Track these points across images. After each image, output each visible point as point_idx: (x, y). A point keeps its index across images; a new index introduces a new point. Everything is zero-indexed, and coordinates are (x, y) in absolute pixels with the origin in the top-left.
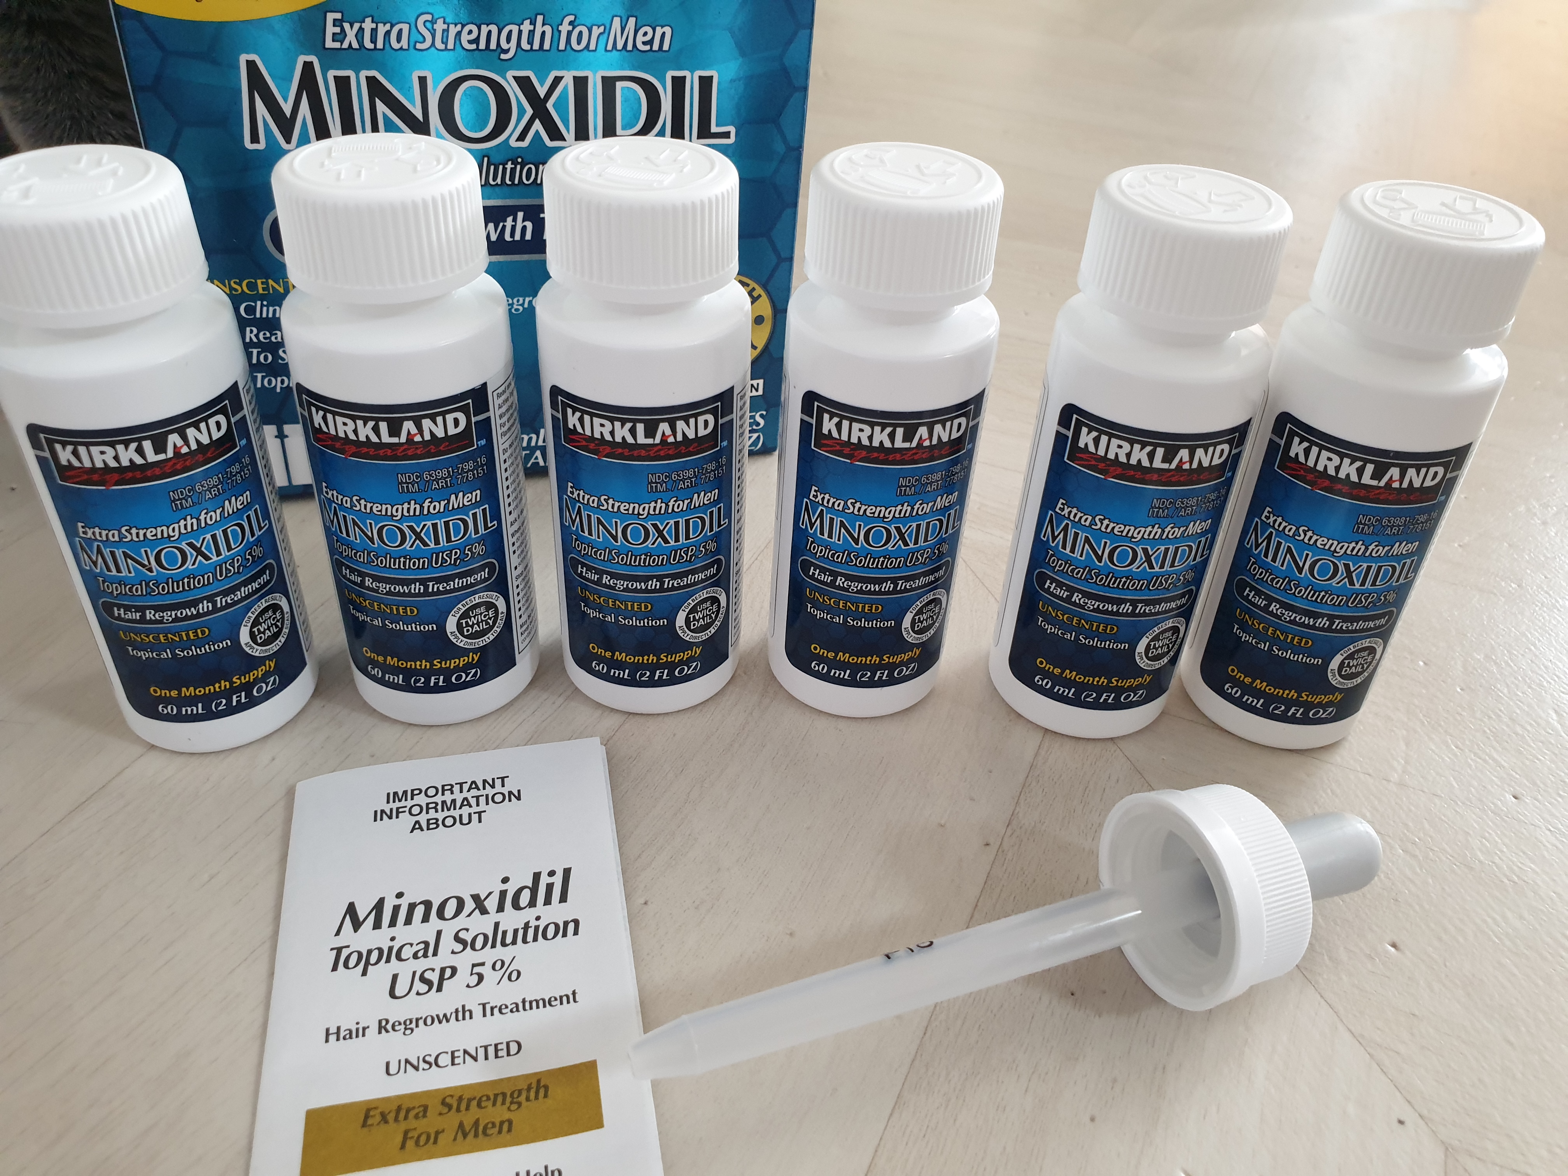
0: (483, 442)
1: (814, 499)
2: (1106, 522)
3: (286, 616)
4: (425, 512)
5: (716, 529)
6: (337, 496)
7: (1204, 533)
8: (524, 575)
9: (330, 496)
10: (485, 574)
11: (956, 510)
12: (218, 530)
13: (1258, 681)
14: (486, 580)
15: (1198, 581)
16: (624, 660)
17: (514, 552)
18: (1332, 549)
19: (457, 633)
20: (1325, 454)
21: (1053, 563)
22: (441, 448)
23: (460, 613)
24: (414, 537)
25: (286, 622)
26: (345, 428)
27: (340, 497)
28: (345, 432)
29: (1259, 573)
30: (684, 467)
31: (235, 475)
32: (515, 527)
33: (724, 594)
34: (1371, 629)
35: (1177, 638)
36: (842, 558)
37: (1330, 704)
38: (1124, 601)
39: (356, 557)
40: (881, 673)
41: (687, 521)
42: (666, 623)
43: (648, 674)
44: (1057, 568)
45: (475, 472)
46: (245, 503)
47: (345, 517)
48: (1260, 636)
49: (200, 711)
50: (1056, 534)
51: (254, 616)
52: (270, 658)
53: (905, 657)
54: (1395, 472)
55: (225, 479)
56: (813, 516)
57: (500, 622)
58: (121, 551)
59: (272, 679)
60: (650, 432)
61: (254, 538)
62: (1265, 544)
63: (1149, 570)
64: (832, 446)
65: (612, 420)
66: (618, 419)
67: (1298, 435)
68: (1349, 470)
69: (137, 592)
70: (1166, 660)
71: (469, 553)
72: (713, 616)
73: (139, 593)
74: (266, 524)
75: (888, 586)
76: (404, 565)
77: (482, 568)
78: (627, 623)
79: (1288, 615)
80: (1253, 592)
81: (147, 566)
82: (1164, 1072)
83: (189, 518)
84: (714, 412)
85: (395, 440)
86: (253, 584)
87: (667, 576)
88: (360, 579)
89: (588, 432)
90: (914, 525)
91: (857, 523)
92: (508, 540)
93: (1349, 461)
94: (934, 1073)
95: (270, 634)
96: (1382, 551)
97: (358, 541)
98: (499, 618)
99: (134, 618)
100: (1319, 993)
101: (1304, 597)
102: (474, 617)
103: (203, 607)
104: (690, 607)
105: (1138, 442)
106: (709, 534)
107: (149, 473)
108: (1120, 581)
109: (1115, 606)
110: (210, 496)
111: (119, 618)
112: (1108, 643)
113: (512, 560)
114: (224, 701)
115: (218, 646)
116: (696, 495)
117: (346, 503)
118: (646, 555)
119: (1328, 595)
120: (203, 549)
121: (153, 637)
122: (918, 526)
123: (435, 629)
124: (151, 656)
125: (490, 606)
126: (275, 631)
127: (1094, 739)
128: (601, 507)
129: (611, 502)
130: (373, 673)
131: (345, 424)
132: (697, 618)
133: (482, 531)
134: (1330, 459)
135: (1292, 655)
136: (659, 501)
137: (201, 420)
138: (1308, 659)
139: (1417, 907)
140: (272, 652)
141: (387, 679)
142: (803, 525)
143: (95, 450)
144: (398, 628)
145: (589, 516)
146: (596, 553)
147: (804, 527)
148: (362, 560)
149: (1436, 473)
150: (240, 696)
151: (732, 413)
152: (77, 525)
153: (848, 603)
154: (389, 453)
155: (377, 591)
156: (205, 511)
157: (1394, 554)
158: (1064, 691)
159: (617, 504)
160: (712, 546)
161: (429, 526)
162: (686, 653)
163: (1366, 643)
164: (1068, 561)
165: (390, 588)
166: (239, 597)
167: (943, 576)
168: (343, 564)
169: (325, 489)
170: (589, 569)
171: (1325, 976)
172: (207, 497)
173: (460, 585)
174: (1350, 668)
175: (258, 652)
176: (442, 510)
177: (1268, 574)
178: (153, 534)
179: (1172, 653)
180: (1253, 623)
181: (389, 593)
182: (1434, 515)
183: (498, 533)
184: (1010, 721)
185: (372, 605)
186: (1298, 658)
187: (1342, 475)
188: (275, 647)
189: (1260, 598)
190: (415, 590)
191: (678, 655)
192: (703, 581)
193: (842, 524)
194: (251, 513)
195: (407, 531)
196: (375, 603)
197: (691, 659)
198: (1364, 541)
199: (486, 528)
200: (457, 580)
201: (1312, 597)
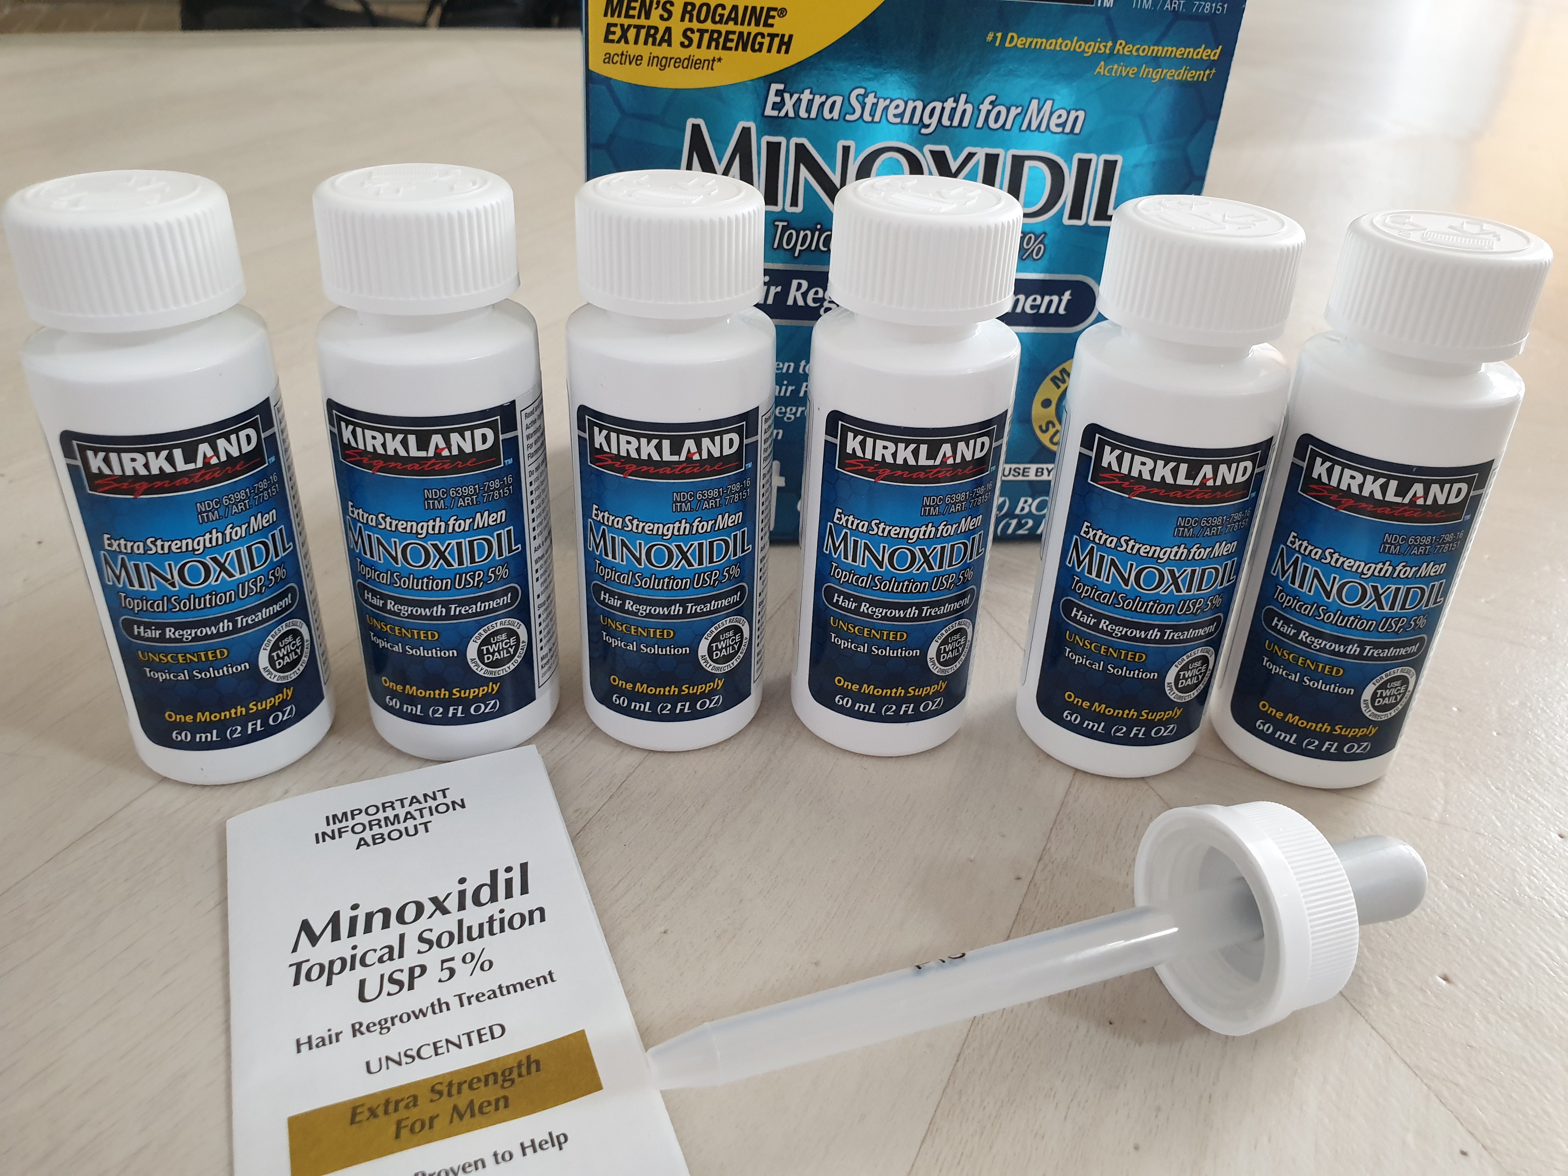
0: (510, 461)
1: (838, 522)
2: (1131, 543)
3: (306, 644)
4: (450, 530)
5: (739, 554)
6: (363, 515)
7: (1230, 556)
8: (546, 605)
9: (355, 516)
10: (507, 599)
11: (980, 535)
12: (243, 546)
13: (1290, 715)
14: (508, 605)
15: (1226, 608)
16: (645, 692)
17: (537, 579)
18: (1360, 571)
19: (477, 660)
20: (1348, 472)
21: (1079, 590)
22: (468, 464)
23: (482, 639)
24: (438, 557)
25: (305, 650)
26: (374, 442)
27: (366, 515)
28: (374, 446)
29: (1286, 601)
30: (709, 486)
31: (262, 492)
32: (539, 553)
33: (747, 624)
34: (1402, 657)
35: (1207, 669)
36: (866, 582)
37: (1364, 738)
38: (1152, 627)
39: (379, 578)
40: (906, 707)
41: (711, 543)
42: (688, 652)
43: (669, 706)
44: (1083, 594)
45: (501, 491)
46: (271, 522)
47: (369, 536)
48: (1291, 667)
49: (214, 739)
50: (1082, 559)
51: (274, 640)
52: (287, 685)
53: (931, 690)
54: (1418, 488)
55: (253, 495)
56: (837, 540)
57: (521, 652)
58: (145, 563)
59: (289, 708)
60: (676, 449)
61: (278, 559)
62: (1291, 570)
63: (1176, 594)
64: (855, 466)
65: (638, 437)
66: (644, 436)
67: (1321, 455)
68: (1372, 487)
69: (158, 608)
70: (1195, 693)
71: (493, 575)
72: (736, 647)
73: (161, 609)
74: (290, 547)
75: (913, 612)
76: (427, 586)
77: (504, 593)
78: (649, 651)
79: (1318, 643)
80: (1282, 622)
81: (169, 580)
82: (1210, 1102)
83: (214, 531)
84: (740, 431)
85: (423, 454)
86: (275, 606)
87: (690, 601)
88: (382, 602)
89: (614, 451)
90: (939, 547)
91: (882, 545)
92: (532, 567)
93: (1372, 478)
94: (968, 1100)
95: (289, 661)
96: (1410, 572)
97: (382, 562)
98: (520, 647)
99: (154, 636)
100: (1370, 1024)
101: (1333, 622)
102: (495, 644)
103: (223, 627)
104: (713, 636)
105: (1162, 458)
106: (732, 558)
107: (177, 483)
108: (1148, 605)
109: (1143, 632)
110: (237, 510)
111: (139, 637)
112: (1137, 672)
113: (535, 588)
114: (239, 729)
115: (237, 669)
116: (720, 516)
117: (372, 522)
118: (669, 578)
119: (1357, 620)
120: (226, 565)
121: (171, 657)
122: (943, 548)
123: (455, 655)
124: (168, 678)
125: (512, 633)
126: (295, 657)
127: (1125, 779)
128: (625, 529)
129: (635, 522)
130: (391, 704)
131: (374, 438)
132: (720, 647)
133: (505, 553)
134: (1353, 477)
135: (1324, 685)
136: (684, 521)
137: (232, 432)
138: (1341, 689)
139: (1467, 941)
140: (290, 680)
141: (405, 710)
142: (826, 550)
143: (126, 457)
144: (418, 654)
145: (613, 539)
146: (619, 576)
147: (828, 552)
148: (385, 581)
149: (1460, 490)
150: (256, 724)
151: (757, 434)
152: (103, 536)
153: (873, 631)
154: (417, 467)
155: (398, 615)
156: (231, 525)
157: (1422, 576)
158: (1093, 726)
159: (641, 525)
160: (735, 571)
161: (453, 545)
162: (708, 685)
163: (1398, 672)
164: (1094, 586)
165: (412, 611)
166: (260, 619)
167: (968, 605)
168: (366, 588)
169: (350, 509)
170: (612, 594)
171: (1375, 1008)
172: (234, 511)
173: (482, 609)
174: (1384, 698)
175: (276, 678)
176: (467, 529)
177: (1296, 601)
178: (178, 546)
179: (1201, 686)
180: (1283, 654)
181: (411, 616)
182: (1461, 535)
183: (521, 558)
184: (1039, 761)
185: (393, 630)
186: (1330, 688)
187: (1366, 493)
188: (292, 675)
189: (1289, 627)
190: (437, 613)
191: (700, 687)
192: (726, 608)
193: (866, 547)
194: (277, 532)
195: (431, 550)
196: (396, 628)
197: (713, 692)
198: (1391, 562)
199: (510, 551)
200: (479, 604)
201: (1341, 622)
